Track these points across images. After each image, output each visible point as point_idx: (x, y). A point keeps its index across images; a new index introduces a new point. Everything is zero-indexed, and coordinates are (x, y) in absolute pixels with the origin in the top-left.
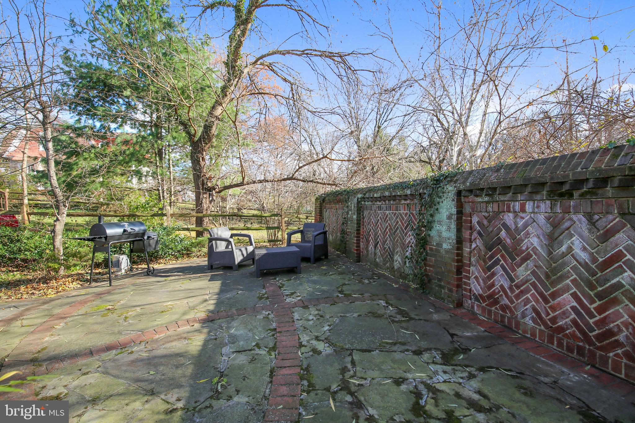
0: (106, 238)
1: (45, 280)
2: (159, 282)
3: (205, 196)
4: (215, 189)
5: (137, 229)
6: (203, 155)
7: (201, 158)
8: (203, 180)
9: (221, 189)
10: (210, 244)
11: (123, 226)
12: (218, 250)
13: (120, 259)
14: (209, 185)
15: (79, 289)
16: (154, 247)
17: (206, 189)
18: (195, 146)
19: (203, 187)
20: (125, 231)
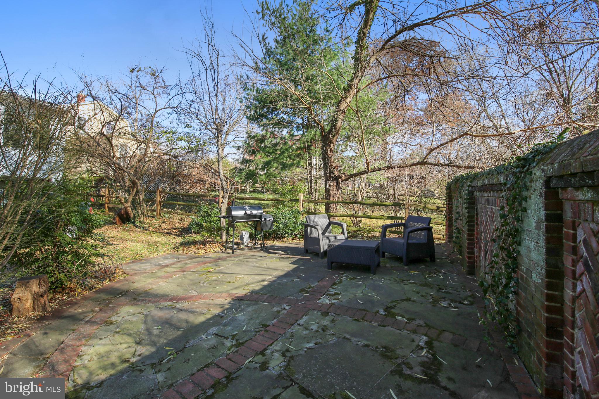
0: (232, 217)
1: (204, 243)
2: (261, 257)
3: (332, 184)
4: (341, 178)
5: (255, 212)
6: (330, 147)
7: (329, 150)
8: (330, 170)
9: (347, 177)
10: (306, 229)
11: (245, 209)
12: (312, 236)
13: (244, 234)
14: (336, 173)
15: (219, 253)
16: (269, 227)
17: (332, 177)
18: (324, 140)
19: (330, 176)
20: (246, 213)
